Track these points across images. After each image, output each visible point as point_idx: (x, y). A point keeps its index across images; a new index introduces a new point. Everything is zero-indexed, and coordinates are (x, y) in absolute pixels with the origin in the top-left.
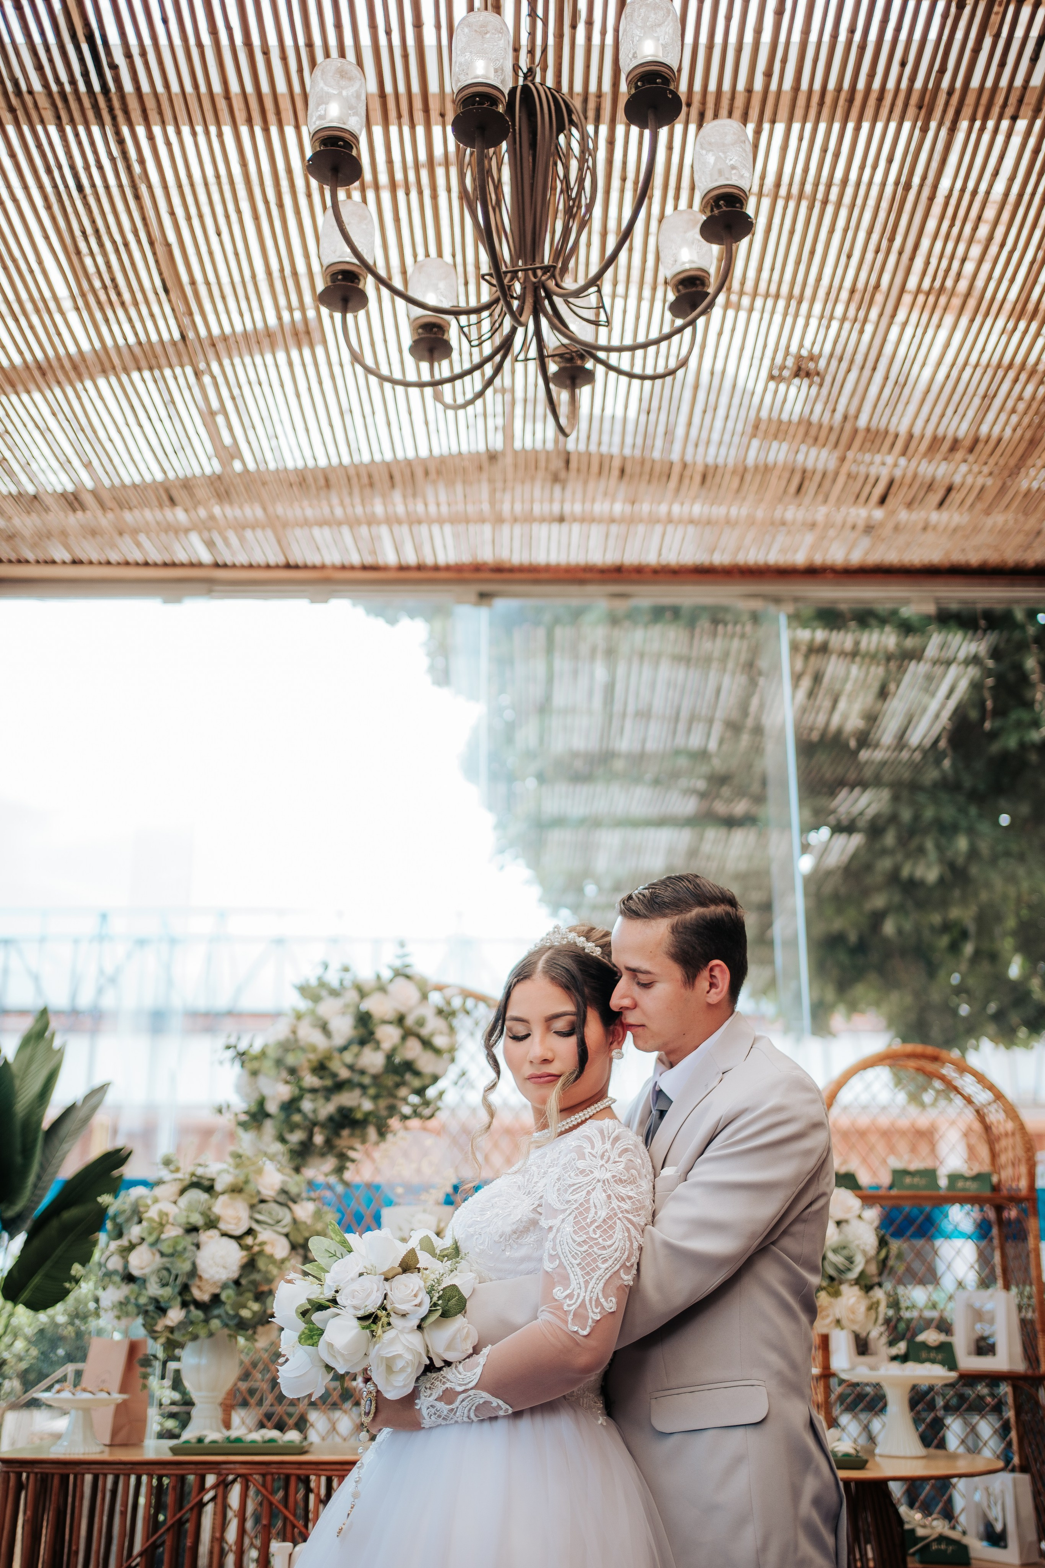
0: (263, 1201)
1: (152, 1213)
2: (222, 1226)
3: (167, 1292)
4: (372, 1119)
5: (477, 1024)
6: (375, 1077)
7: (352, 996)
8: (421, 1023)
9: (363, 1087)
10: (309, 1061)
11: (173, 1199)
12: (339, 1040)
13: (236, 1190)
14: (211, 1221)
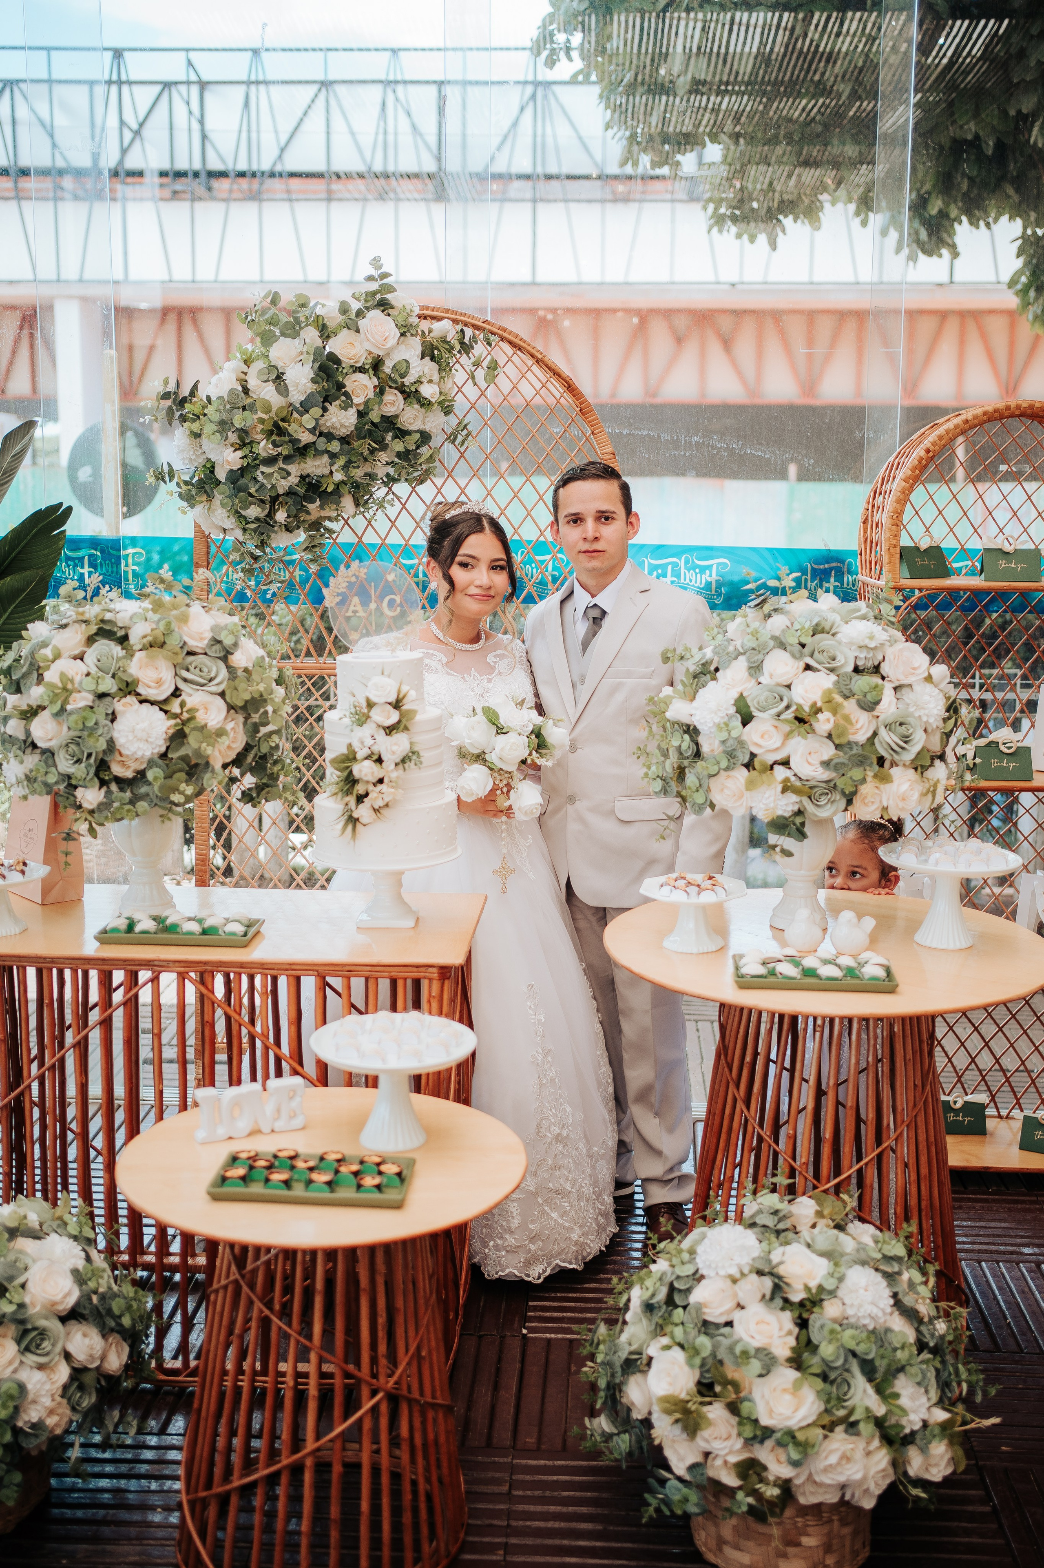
0: (190, 653)
1: (50, 676)
2: (140, 689)
3: (79, 771)
4: (345, 490)
5: (477, 364)
6: (345, 440)
7: (311, 335)
8: (403, 369)
9: (333, 456)
10: (261, 421)
11: (77, 652)
12: (297, 397)
13: (155, 644)
14: (127, 684)
